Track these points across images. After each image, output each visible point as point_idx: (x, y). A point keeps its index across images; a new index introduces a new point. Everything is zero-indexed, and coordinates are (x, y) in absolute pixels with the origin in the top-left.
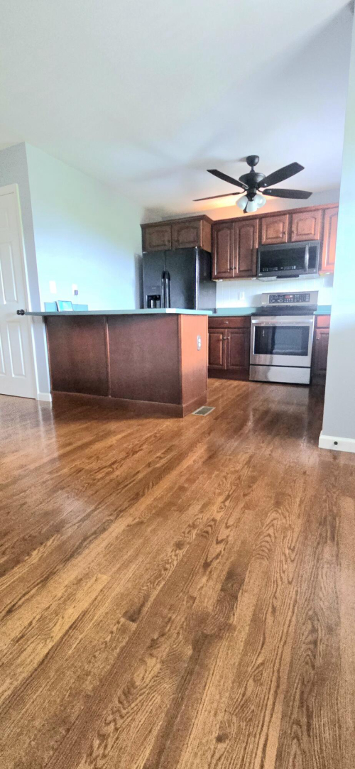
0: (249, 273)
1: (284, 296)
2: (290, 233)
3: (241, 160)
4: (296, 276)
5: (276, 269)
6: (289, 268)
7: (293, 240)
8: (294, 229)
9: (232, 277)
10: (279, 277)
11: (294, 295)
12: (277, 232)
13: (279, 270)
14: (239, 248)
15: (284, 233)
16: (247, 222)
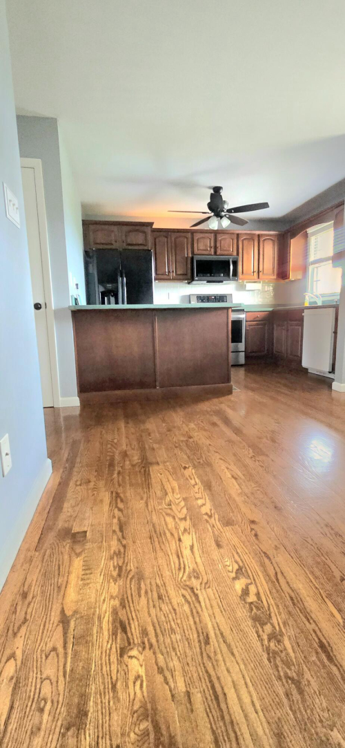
0: (184, 277)
1: (208, 297)
2: (216, 248)
3: (210, 188)
4: (222, 282)
5: (209, 275)
6: (217, 275)
7: (218, 253)
8: (218, 245)
9: (170, 279)
10: (208, 282)
11: (215, 297)
12: (206, 246)
13: (211, 276)
14: (176, 255)
15: (211, 247)
16: (182, 234)
